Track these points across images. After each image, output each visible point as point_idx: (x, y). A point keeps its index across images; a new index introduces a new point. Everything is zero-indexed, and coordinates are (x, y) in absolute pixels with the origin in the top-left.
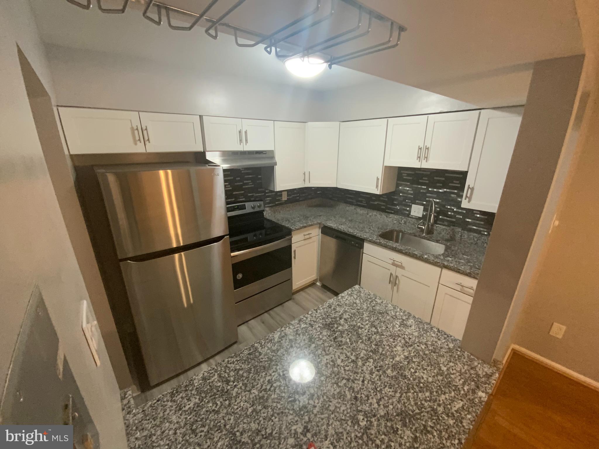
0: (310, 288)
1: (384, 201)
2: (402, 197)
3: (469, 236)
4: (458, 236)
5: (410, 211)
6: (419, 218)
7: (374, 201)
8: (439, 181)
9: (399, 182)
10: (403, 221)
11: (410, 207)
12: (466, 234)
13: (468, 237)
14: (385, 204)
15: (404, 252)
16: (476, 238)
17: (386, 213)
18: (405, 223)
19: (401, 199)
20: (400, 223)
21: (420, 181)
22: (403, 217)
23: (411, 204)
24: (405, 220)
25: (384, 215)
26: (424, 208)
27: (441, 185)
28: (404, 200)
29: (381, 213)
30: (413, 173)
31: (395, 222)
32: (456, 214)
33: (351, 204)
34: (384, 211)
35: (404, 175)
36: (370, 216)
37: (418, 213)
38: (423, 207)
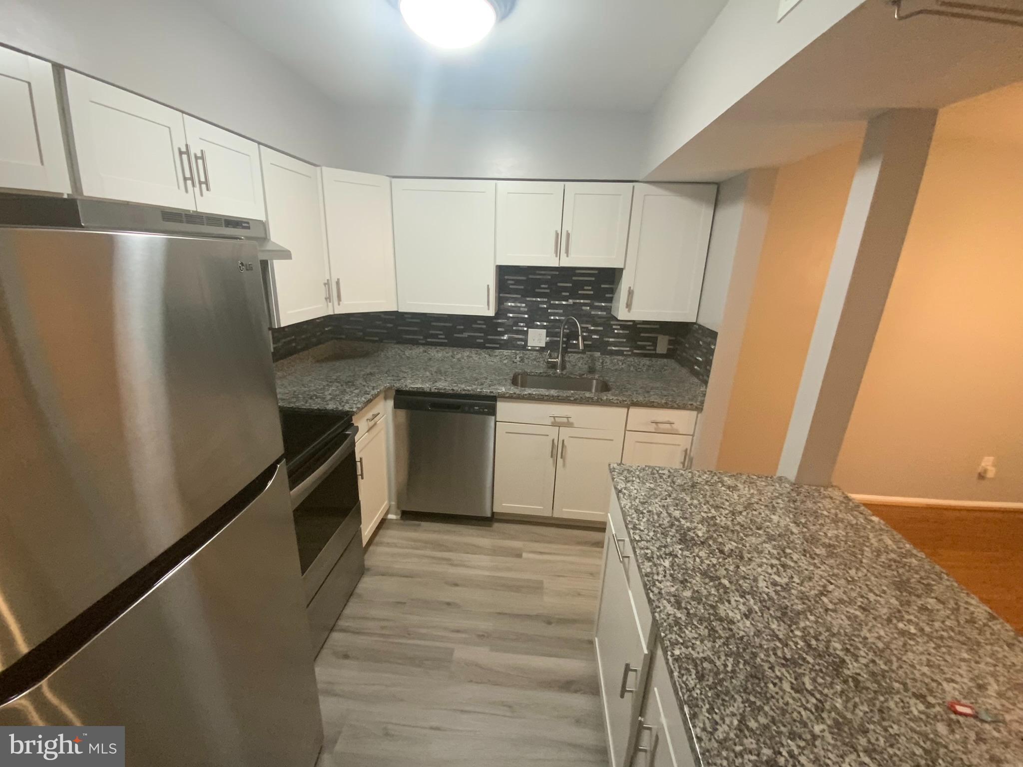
0: (381, 532)
1: (480, 330)
2: (510, 320)
3: (611, 360)
4: (598, 365)
5: (526, 341)
6: (542, 349)
7: (461, 332)
8: (565, 289)
9: (501, 295)
10: (518, 357)
11: (526, 333)
12: (608, 359)
13: (612, 362)
14: (482, 335)
15: (572, 399)
16: (621, 361)
17: (489, 351)
18: (522, 360)
19: (510, 322)
20: (514, 362)
21: (537, 290)
22: (518, 352)
23: (525, 329)
24: (521, 355)
25: (484, 354)
26: (547, 333)
27: (568, 294)
28: (516, 324)
29: (480, 351)
30: (524, 278)
31: (505, 362)
32: (591, 335)
33: (415, 343)
34: (482, 346)
35: (510, 282)
36: (459, 360)
37: (540, 340)
38: (545, 330)
